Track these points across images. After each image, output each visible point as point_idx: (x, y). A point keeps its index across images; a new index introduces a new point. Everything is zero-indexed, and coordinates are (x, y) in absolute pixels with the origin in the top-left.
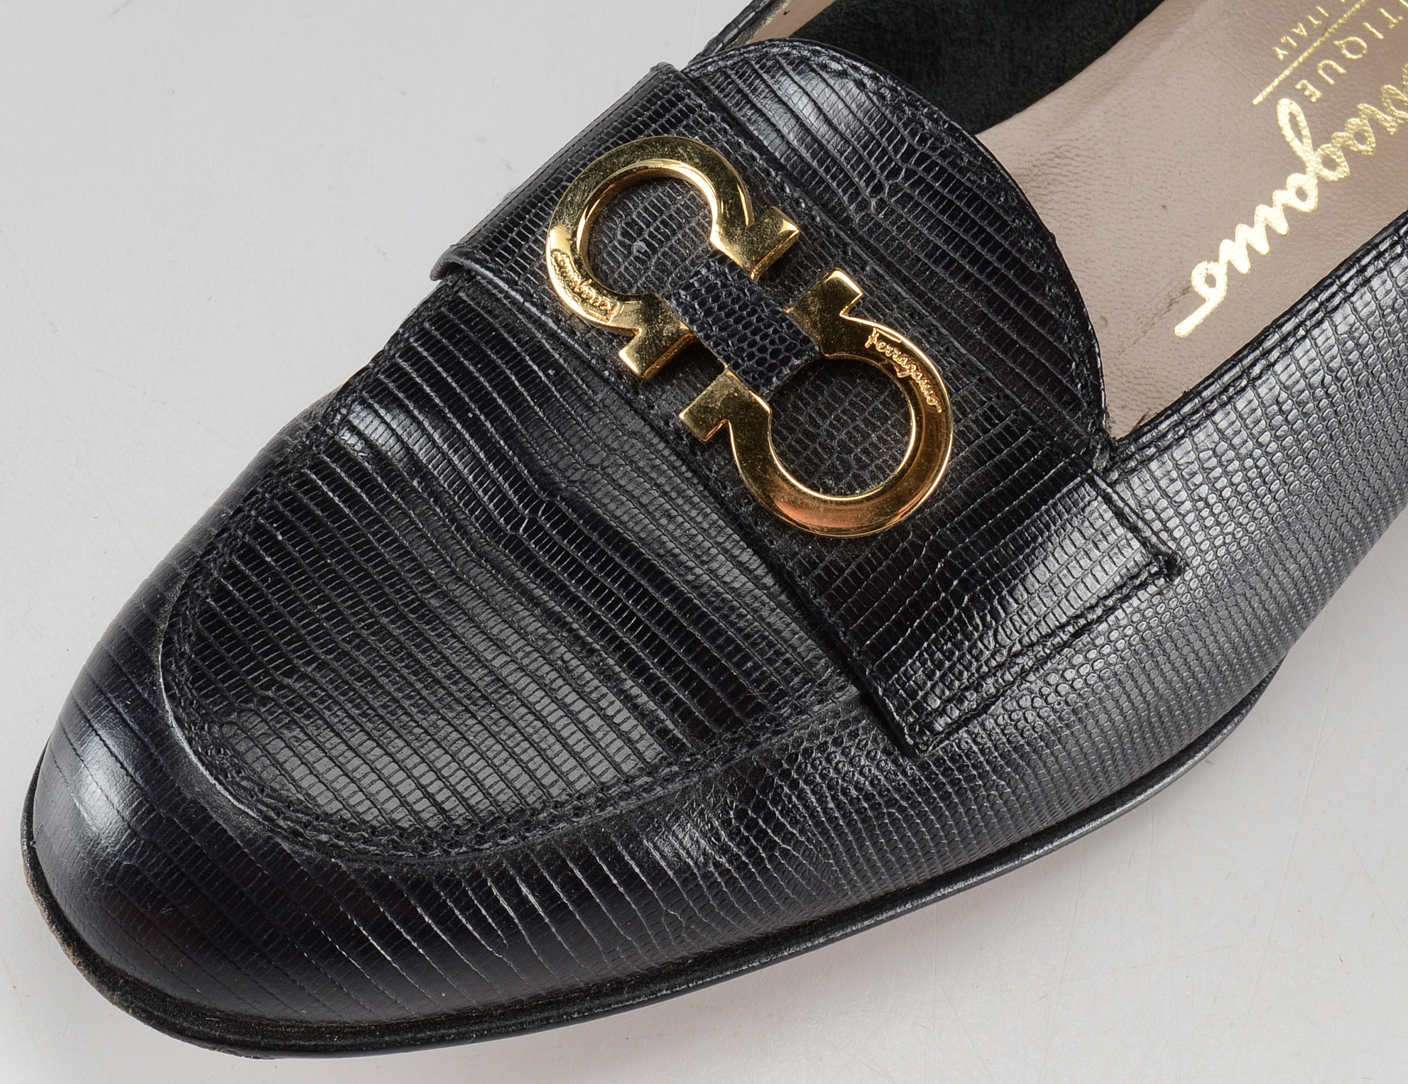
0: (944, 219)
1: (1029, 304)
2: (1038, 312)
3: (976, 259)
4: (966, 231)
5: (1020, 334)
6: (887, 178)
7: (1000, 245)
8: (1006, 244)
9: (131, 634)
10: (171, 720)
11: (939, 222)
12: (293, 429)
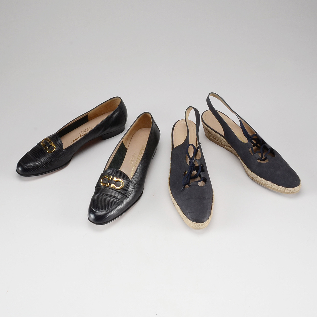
6: (115, 173)
11: (118, 174)
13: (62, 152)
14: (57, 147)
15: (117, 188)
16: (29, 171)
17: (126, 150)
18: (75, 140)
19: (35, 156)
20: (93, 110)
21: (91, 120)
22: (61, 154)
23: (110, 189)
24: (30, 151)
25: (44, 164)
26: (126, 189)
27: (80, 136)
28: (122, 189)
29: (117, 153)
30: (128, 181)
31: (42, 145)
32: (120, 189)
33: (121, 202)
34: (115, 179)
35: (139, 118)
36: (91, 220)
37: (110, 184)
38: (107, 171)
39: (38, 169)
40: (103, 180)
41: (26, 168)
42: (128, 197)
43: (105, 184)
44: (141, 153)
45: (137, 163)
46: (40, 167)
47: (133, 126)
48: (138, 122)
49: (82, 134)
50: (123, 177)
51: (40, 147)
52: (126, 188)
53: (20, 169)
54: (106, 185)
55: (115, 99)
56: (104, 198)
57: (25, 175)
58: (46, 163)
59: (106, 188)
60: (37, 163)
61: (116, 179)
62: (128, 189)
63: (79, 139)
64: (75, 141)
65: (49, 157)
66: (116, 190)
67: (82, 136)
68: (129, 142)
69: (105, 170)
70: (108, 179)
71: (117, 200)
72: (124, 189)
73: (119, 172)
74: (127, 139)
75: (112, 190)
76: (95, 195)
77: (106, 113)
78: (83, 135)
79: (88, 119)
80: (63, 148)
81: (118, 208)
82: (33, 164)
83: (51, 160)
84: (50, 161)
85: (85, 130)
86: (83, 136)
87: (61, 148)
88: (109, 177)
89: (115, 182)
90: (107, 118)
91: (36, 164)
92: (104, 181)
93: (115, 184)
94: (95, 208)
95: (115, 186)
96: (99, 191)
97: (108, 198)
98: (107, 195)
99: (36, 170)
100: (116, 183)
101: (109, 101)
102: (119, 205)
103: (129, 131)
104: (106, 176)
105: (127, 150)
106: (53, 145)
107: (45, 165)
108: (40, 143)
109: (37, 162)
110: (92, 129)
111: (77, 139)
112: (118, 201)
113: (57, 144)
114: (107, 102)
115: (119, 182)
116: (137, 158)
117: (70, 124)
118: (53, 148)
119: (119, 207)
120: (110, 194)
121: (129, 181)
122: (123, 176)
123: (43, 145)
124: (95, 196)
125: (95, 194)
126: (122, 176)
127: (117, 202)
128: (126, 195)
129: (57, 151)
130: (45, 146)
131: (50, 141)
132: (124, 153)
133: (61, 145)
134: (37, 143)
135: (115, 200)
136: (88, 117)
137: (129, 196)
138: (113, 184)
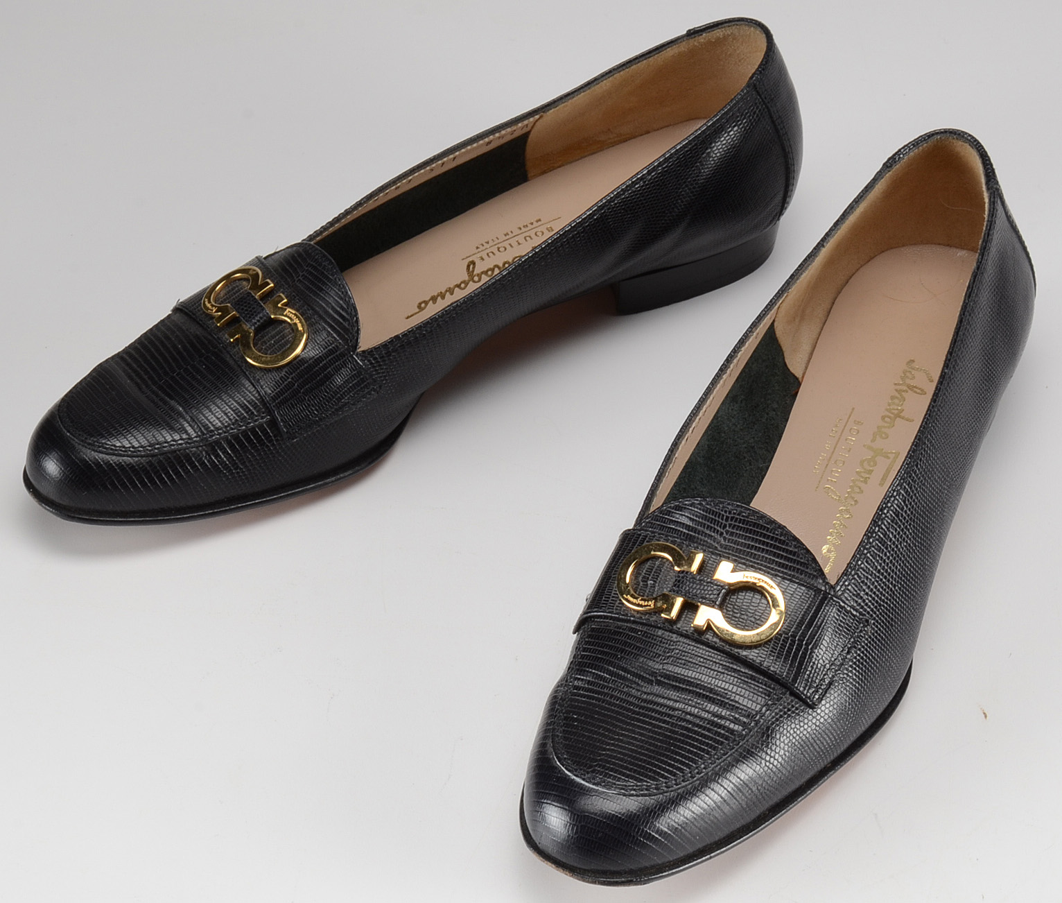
0: (747, 535)
1: (787, 551)
2: (791, 552)
3: (764, 543)
4: (757, 535)
5: (788, 561)
6: (723, 529)
7: (769, 536)
8: (772, 535)
9: (537, 772)
10: (574, 777)
11: (746, 536)
12: (559, 685)
13: (345, 372)
14: (316, 332)
15: (740, 634)
16: (113, 484)
17: (790, 386)
18: (434, 299)
19: (160, 388)
20: (570, 103)
21: (544, 172)
22: (339, 380)
23: (686, 636)
24: (126, 351)
25: (217, 442)
26: (800, 646)
27: (466, 278)
28: (773, 643)
29: (731, 398)
30: (818, 591)
31: (212, 317)
32: (756, 647)
33: (766, 735)
34: (726, 573)
35: (897, 167)
36: (545, 842)
37: (690, 608)
38: (669, 513)
39: (177, 473)
40: (636, 574)
41: (97, 464)
42: (812, 706)
43: (651, 603)
44: (898, 416)
45: (866, 482)
46: (192, 464)
47: (852, 219)
48: (889, 194)
49: (478, 262)
50: (780, 565)
51: (194, 329)
52: (801, 641)
53: (52, 467)
54: (658, 611)
55: (725, 38)
56: (645, 701)
57: (88, 512)
58: (236, 437)
59: (660, 632)
60: (177, 437)
61: (734, 571)
62: (815, 646)
63: (459, 295)
64: (432, 310)
65: (262, 400)
66: (729, 650)
67: (479, 276)
68: (814, 336)
69: (652, 509)
70: (676, 568)
71: (736, 721)
72: (783, 646)
73: (755, 525)
74: (800, 314)
75: (702, 650)
76: (581, 672)
77: (648, 132)
78: (485, 273)
79: (523, 165)
80: (356, 346)
81: (743, 776)
82: (144, 443)
83: (273, 423)
84: (261, 427)
85: (503, 238)
86: (485, 279)
87: (346, 341)
88: (682, 558)
89: (726, 595)
90: (666, 160)
91: (169, 438)
92: (645, 580)
93: (721, 607)
94: (578, 763)
95: (729, 618)
96: (611, 647)
97: (671, 703)
98: (668, 677)
99: (162, 480)
100: (728, 597)
101: (683, 47)
102: (747, 754)
103: (824, 252)
104: (664, 549)
105: (799, 384)
106: (290, 316)
107: (225, 452)
108: (197, 300)
109: (171, 428)
110: (548, 235)
111: (443, 296)
112: (744, 725)
113: (316, 312)
114: (670, 52)
115: (749, 595)
116: (870, 448)
117: (405, 186)
118: (290, 338)
119: (746, 772)
120: (683, 671)
121: (826, 594)
122: (779, 556)
123: (221, 318)
124: (580, 684)
125: (579, 664)
126: (775, 554)
127: (732, 731)
128: (800, 687)
129: (318, 360)
130: (234, 320)
131: (271, 292)
132: (775, 406)
133: (348, 325)
134: (173, 304)
135: (721, 717)
136: (524, 150)
137: (820, 700)
138: (712, 604)
